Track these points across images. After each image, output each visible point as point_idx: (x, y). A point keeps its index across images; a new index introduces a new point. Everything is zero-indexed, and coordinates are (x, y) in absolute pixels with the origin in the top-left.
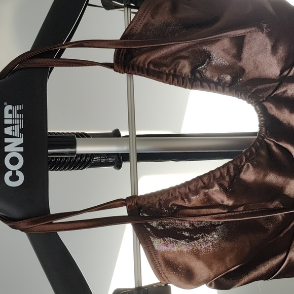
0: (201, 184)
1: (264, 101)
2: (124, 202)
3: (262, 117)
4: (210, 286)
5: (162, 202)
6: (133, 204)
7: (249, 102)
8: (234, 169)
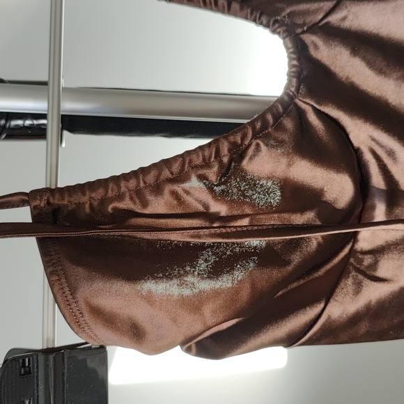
0: (166, 174)
1: (303, 32)
2: (26, 198)
3: (294, 59)
4: (188, 350)
5: (96, 204)
6: (42, 205)
7: (274, 32)
8: (229, 150)
